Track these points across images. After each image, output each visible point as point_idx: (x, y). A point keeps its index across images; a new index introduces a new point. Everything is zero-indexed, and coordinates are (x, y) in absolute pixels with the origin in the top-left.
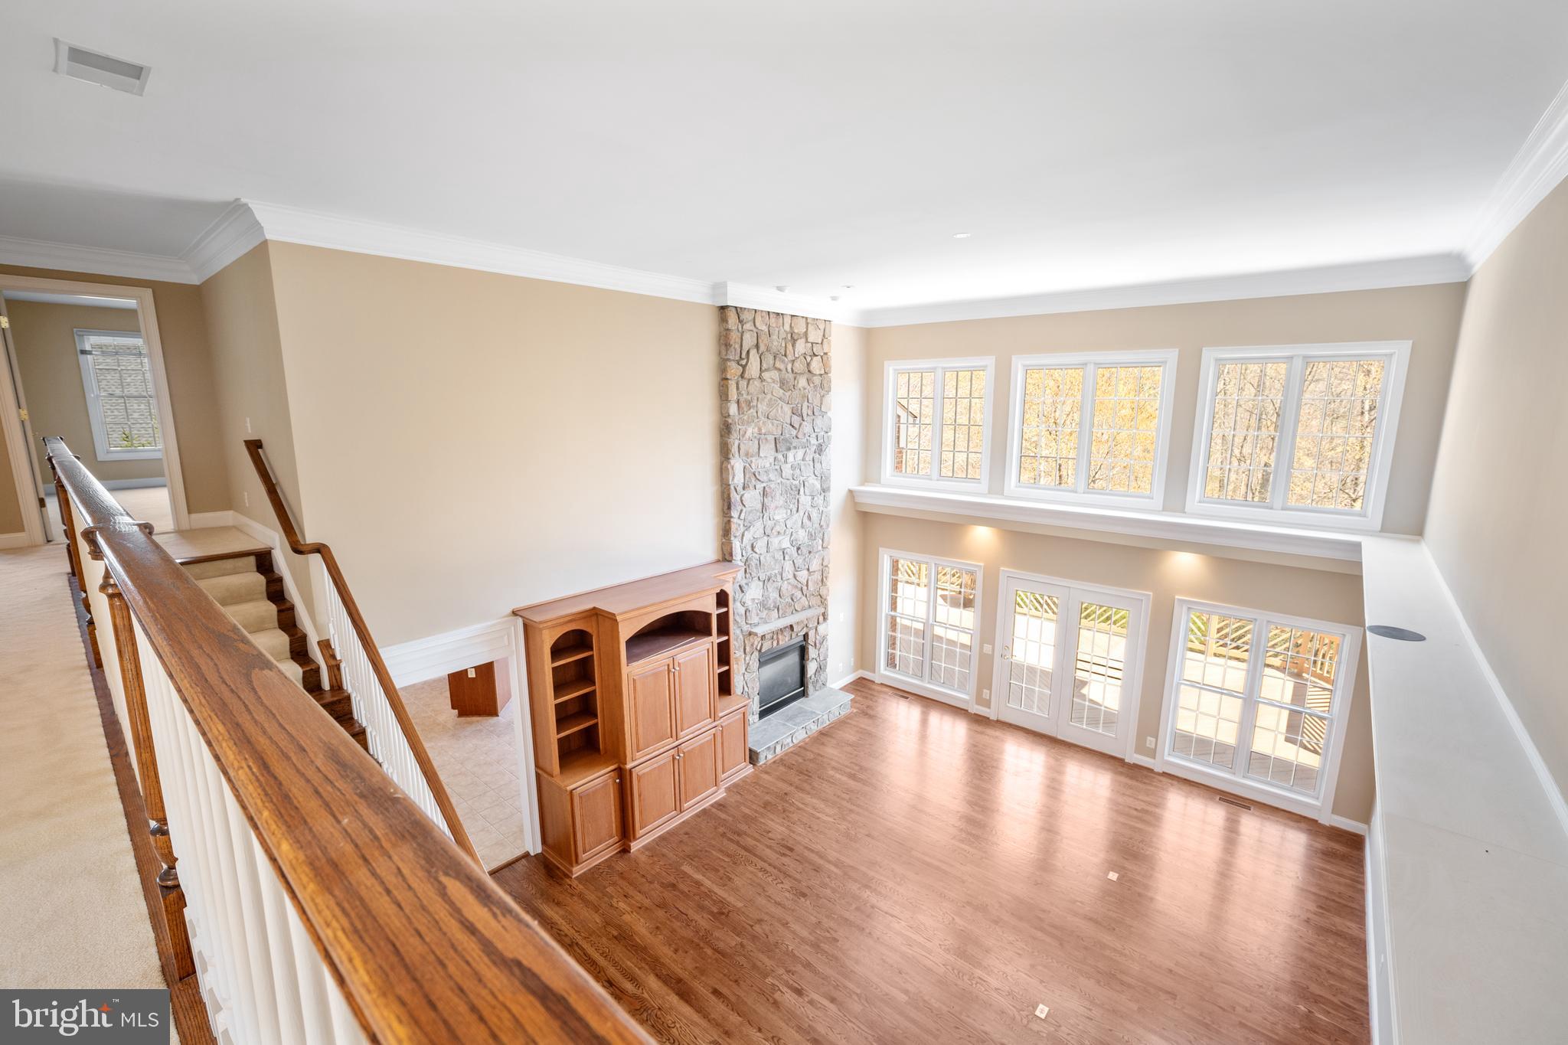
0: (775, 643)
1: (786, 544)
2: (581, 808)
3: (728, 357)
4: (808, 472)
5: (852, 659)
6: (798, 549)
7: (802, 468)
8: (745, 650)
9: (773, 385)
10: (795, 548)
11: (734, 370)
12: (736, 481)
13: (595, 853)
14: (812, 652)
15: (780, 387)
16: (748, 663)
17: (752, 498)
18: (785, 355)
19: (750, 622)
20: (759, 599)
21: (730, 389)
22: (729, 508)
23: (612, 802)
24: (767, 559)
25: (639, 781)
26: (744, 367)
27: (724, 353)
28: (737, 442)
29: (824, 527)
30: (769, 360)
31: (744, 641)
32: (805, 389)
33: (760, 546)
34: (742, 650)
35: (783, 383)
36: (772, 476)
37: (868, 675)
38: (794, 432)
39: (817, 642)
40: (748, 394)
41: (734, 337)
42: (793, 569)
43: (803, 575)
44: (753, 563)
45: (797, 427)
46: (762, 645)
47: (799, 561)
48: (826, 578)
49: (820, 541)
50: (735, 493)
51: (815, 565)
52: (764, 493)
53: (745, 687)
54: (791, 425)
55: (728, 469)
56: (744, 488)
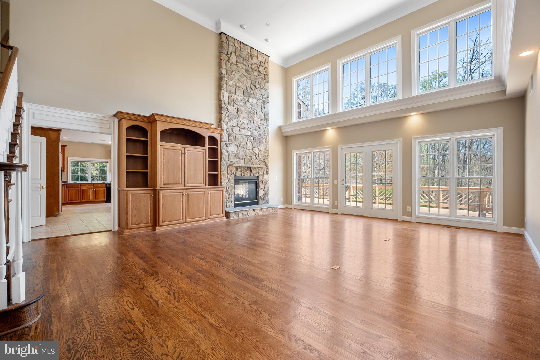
0: (243, 174)
1: (248, 133)
2: (132, 202)
3: (222, 51)
4: (258, 109)
5: (282, 198)
6: (254, 138)
7: (256, 106)
8: (228, 172)
9: (242, 70)
10: (253, 138)
11: (224, 57)
12: (224, 99)
13: (137, 227)
14: (261, 186)
15: (246, 72)
16: (229, 178)
17: (232, 109)
18: (248, 61)
19: (230, 160)
20: (235, 152)
21: (222, 63)
22: (221, 109)
23: (149, 205)
24: (239, 137)
25: (163, 198)
26: (229, 58)
27: (220, 49)
28: (225, 85)
29: (266, 134)
30: (240, 60)
31: (227, 168)
32: (257, 77)
33: (236, 130)
34: (226, 171)
35: (247, 71)
36: (242, 104)
37: (289, 206)
38: (252, 92)
39: (264, 182)
40: (231, 68)
41: (224, 45)
42: (251, 146)
43: (256, 150)
44: (232, 136)
45: (254, 90)
46: (236, 172)
47: (255, 144)
48: (268, 155)
49: (265, 139)
50: (224, 104)
51: (262, 147)
52: (238, 109)
53: (227, 188)
54: (251, 88)
55: (221, 94)
56: (228, 104)
